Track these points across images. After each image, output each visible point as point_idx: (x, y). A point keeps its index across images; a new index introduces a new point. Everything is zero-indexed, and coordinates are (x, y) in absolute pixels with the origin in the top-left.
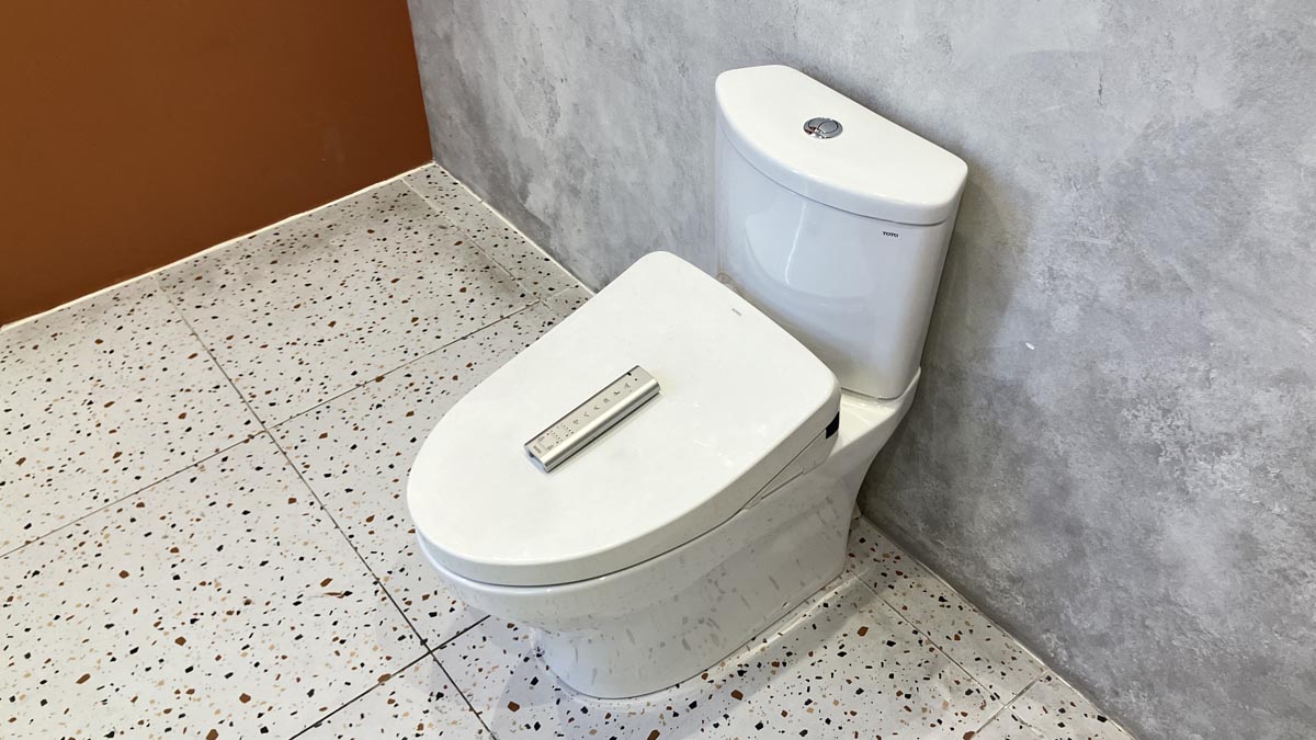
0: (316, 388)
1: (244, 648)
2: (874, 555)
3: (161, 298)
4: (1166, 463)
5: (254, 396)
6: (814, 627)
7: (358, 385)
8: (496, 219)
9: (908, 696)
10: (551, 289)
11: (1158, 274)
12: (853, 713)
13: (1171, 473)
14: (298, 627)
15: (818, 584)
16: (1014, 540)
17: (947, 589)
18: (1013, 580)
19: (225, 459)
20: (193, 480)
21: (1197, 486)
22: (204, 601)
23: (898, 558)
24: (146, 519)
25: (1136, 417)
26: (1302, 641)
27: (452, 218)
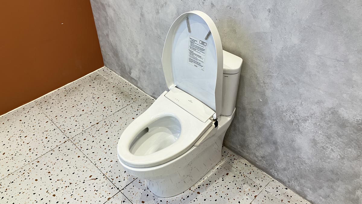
0: (81, 127)
1: (71, 195)
2: (228, 155)
3: (36, 108)
4: (295, 125)
5: (65, 131)
6: (216, 174)
7: (92, 126)
8: (123, 80)
9: (240, 189)
10: (139, 97)
11: (288, 81)
12: (227, 194)
13: (296, 127)
14: (85, 188)
15: (215, 164)
16: (262, 147)
17: (246, 162)
18: (262, 157)
19: (59, 148)
20: (51, 154)
21: (302, 129)
22: (59, 184)
23: (234, 155)
24: (40, 165)
25: (287, 114)
26: (329, 163)
27: (111, 81)
